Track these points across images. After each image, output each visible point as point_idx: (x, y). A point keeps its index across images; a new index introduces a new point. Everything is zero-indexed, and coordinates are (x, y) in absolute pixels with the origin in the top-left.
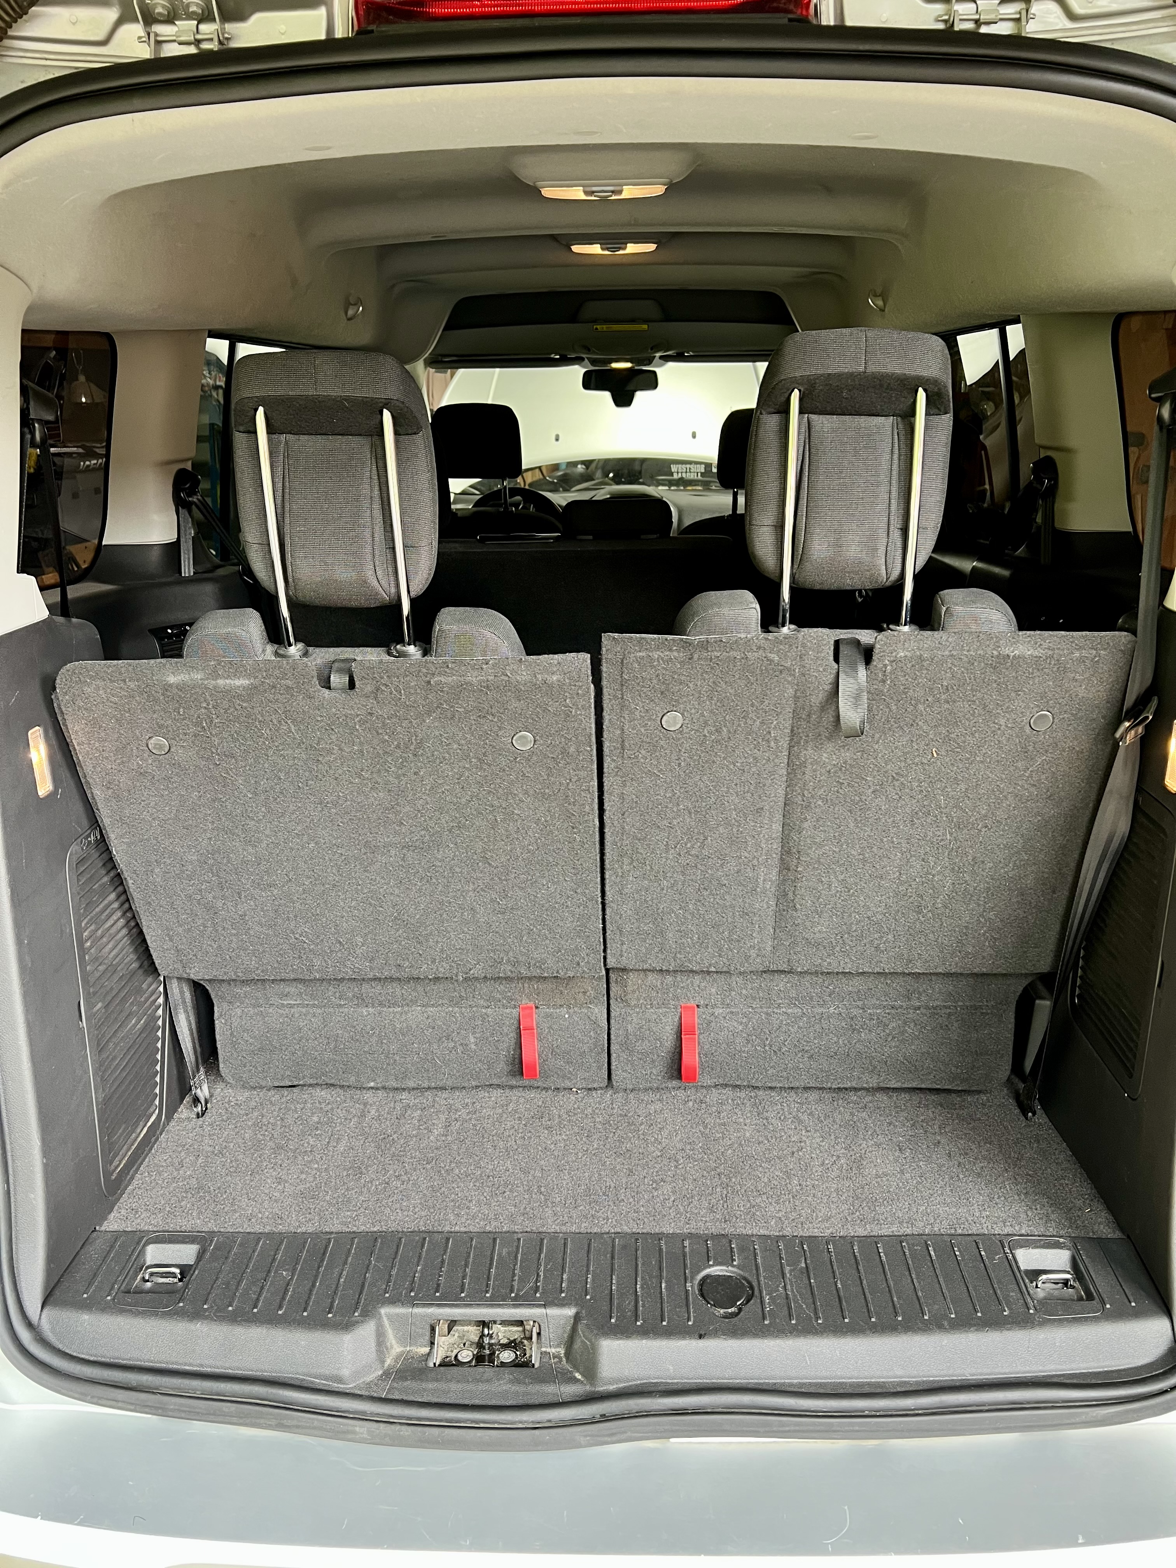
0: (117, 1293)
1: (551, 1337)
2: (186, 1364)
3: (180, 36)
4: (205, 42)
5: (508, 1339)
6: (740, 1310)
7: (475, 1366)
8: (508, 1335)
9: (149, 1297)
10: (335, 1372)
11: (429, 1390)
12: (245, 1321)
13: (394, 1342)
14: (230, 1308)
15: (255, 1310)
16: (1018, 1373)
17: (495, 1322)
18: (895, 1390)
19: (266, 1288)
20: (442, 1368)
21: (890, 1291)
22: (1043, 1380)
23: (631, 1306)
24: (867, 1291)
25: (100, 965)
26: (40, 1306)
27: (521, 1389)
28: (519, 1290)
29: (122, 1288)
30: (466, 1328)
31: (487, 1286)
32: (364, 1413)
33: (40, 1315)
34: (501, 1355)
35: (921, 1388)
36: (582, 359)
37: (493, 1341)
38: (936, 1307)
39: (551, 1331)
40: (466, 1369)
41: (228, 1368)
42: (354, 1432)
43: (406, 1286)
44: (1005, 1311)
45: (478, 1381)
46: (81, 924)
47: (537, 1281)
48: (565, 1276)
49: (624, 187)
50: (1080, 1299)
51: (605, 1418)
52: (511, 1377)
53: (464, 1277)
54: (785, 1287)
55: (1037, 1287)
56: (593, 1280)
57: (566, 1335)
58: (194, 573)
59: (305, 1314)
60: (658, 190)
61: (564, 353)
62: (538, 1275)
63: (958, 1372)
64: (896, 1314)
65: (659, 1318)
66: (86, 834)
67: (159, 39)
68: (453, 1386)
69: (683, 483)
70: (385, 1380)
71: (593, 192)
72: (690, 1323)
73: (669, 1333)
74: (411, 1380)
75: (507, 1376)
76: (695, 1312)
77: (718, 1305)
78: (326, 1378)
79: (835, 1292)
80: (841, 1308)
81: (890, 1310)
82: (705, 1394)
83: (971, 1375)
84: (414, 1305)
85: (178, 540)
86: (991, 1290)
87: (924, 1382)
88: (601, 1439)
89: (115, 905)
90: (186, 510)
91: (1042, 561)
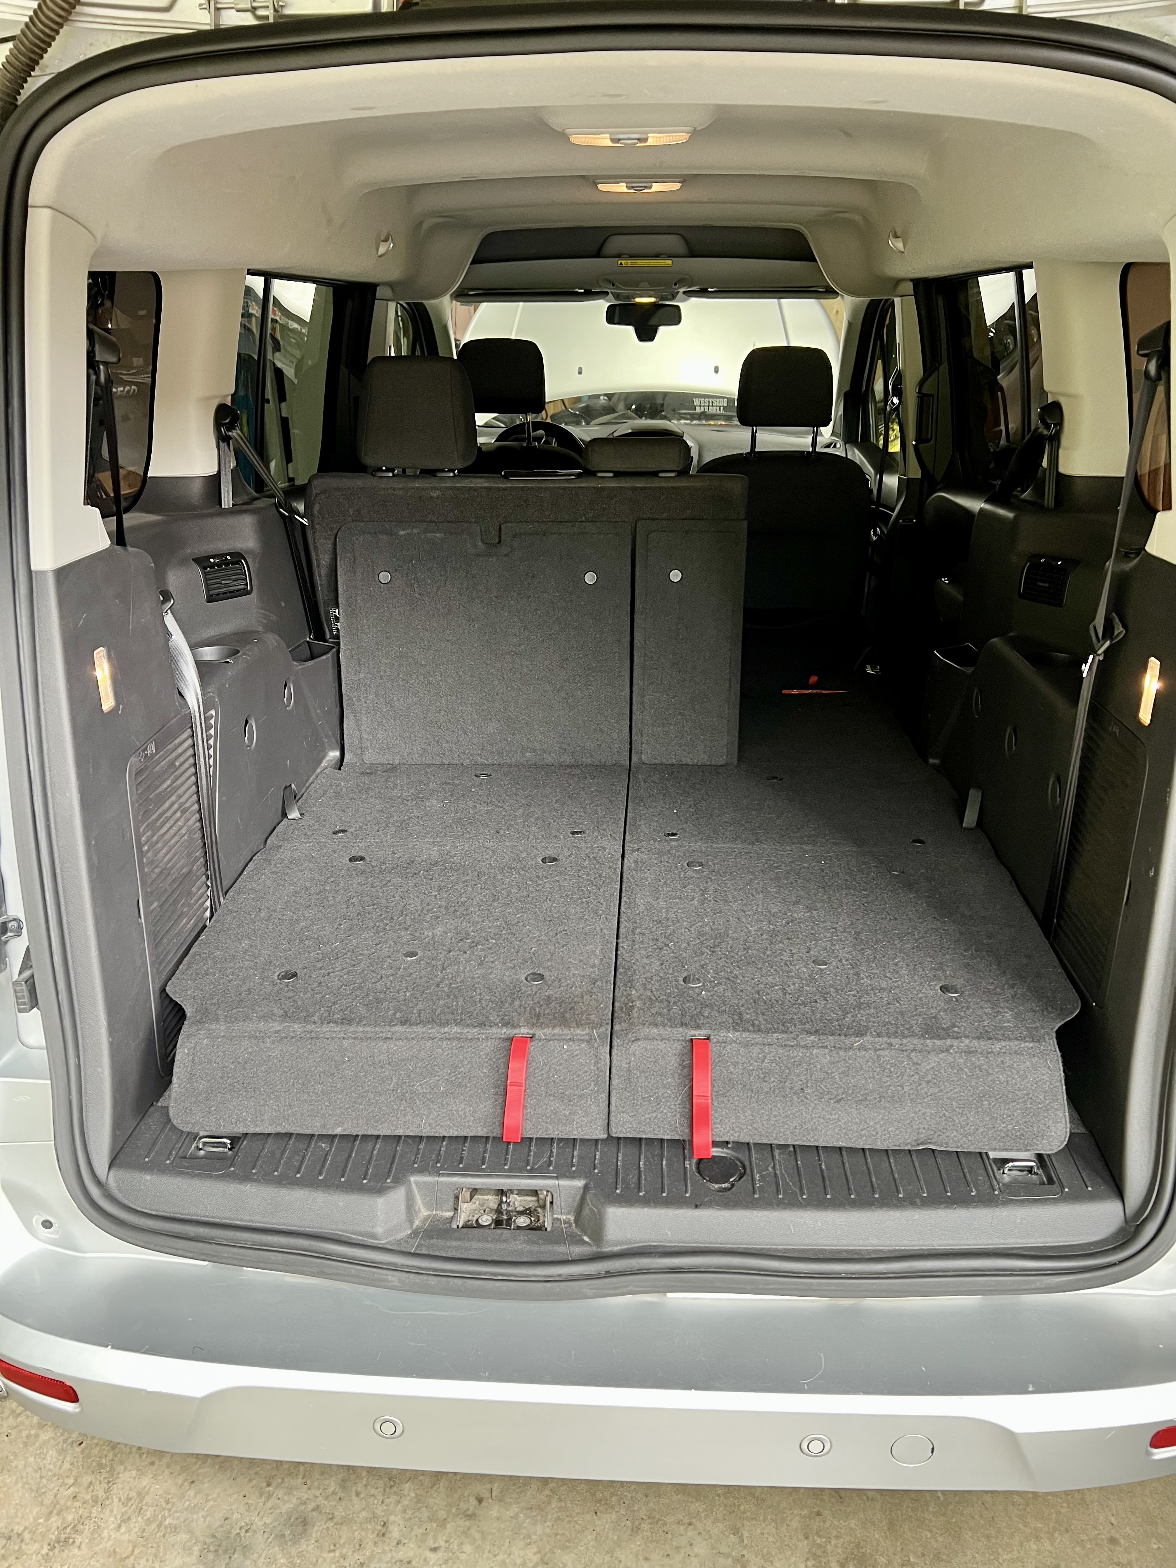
0: (175, 1158)
1: (562, 1205)
2: (237, 1219)
3: (238, 4)
4: (260, 10)
5: (524, 1207)
6: (733, 1185)
7: (494, 1229)
8: (524, 1203)
9: (203, 1162)
10: (370, 1230)
11: (453, 1247)
12: (289, 1184)
13: (421, 1206)
14: (276, 1173)
15: (298, 1176)
16: (981, 1245)
17: (512, 1191)
18: (869, 1257)
19: (307, 1157)
20: (464, 1230)
21: (869, 1173)
22: (1004, 1251)
23: (635, 1179)
24: (848, 1172)
25: (156, 867)
26: (107, 1167)
27: (535, 1248)
28: (534, 1164)
29: (179, 1154)
30: (486, 1197)
31: (506, 1159)
32: (395, 1264)
33: (108, 1175)
34: (517, 1220)
35: (893, 1255)
36: (607, 293)
37: (510, 1209)
38: (910, 1188)
39: (562, 1200)
40: (487, 1231)
41: (274, 1224)
42: (387, 1281)
43: (433, 1158)
44: (973, 1192)
45: (496, 1241)
46: (139, 829)
47: (550, 1156)
48: (576, 1153)
49: (649, 135)
50: (1042, 1183)
51: (609, 1274)
52: (526, 1238)
53: (485, 1152)
54: (774, 1168)
55: (1003, 1172)
56: (601, 1157)
57: (575, 1204)
58: (234, 505)
59: (343, 1179)
60: (682, 137)
61: (588, 288)
62: (551, 1152)
63: (927, 1243)
64: (874, 1192)
65: (659, 1191)
66: (144, 747)
67: (219, 6)
68: (474, 1244)
69: (705, 417)
70: (414, 1237)
71: (620, 140)
72: (687, 1195)
73: (667, 1203)
74: (437, 1238)
75: (522, 1238)
76: (692, 1186)
77: (713, 1180)
78: (361, 1234)
79: (819, 1172)
80: (824, 1186)
81: (869, 1188)
82: (699, 1256)
83: (939, 1246)
84: (439, 1175)
85: (219, 472)
86: (962, 1175)
87: (896, 1250)
88: (606, 1292)
89: (168, 814)
90: (225, 444)
91: (1046, 505)
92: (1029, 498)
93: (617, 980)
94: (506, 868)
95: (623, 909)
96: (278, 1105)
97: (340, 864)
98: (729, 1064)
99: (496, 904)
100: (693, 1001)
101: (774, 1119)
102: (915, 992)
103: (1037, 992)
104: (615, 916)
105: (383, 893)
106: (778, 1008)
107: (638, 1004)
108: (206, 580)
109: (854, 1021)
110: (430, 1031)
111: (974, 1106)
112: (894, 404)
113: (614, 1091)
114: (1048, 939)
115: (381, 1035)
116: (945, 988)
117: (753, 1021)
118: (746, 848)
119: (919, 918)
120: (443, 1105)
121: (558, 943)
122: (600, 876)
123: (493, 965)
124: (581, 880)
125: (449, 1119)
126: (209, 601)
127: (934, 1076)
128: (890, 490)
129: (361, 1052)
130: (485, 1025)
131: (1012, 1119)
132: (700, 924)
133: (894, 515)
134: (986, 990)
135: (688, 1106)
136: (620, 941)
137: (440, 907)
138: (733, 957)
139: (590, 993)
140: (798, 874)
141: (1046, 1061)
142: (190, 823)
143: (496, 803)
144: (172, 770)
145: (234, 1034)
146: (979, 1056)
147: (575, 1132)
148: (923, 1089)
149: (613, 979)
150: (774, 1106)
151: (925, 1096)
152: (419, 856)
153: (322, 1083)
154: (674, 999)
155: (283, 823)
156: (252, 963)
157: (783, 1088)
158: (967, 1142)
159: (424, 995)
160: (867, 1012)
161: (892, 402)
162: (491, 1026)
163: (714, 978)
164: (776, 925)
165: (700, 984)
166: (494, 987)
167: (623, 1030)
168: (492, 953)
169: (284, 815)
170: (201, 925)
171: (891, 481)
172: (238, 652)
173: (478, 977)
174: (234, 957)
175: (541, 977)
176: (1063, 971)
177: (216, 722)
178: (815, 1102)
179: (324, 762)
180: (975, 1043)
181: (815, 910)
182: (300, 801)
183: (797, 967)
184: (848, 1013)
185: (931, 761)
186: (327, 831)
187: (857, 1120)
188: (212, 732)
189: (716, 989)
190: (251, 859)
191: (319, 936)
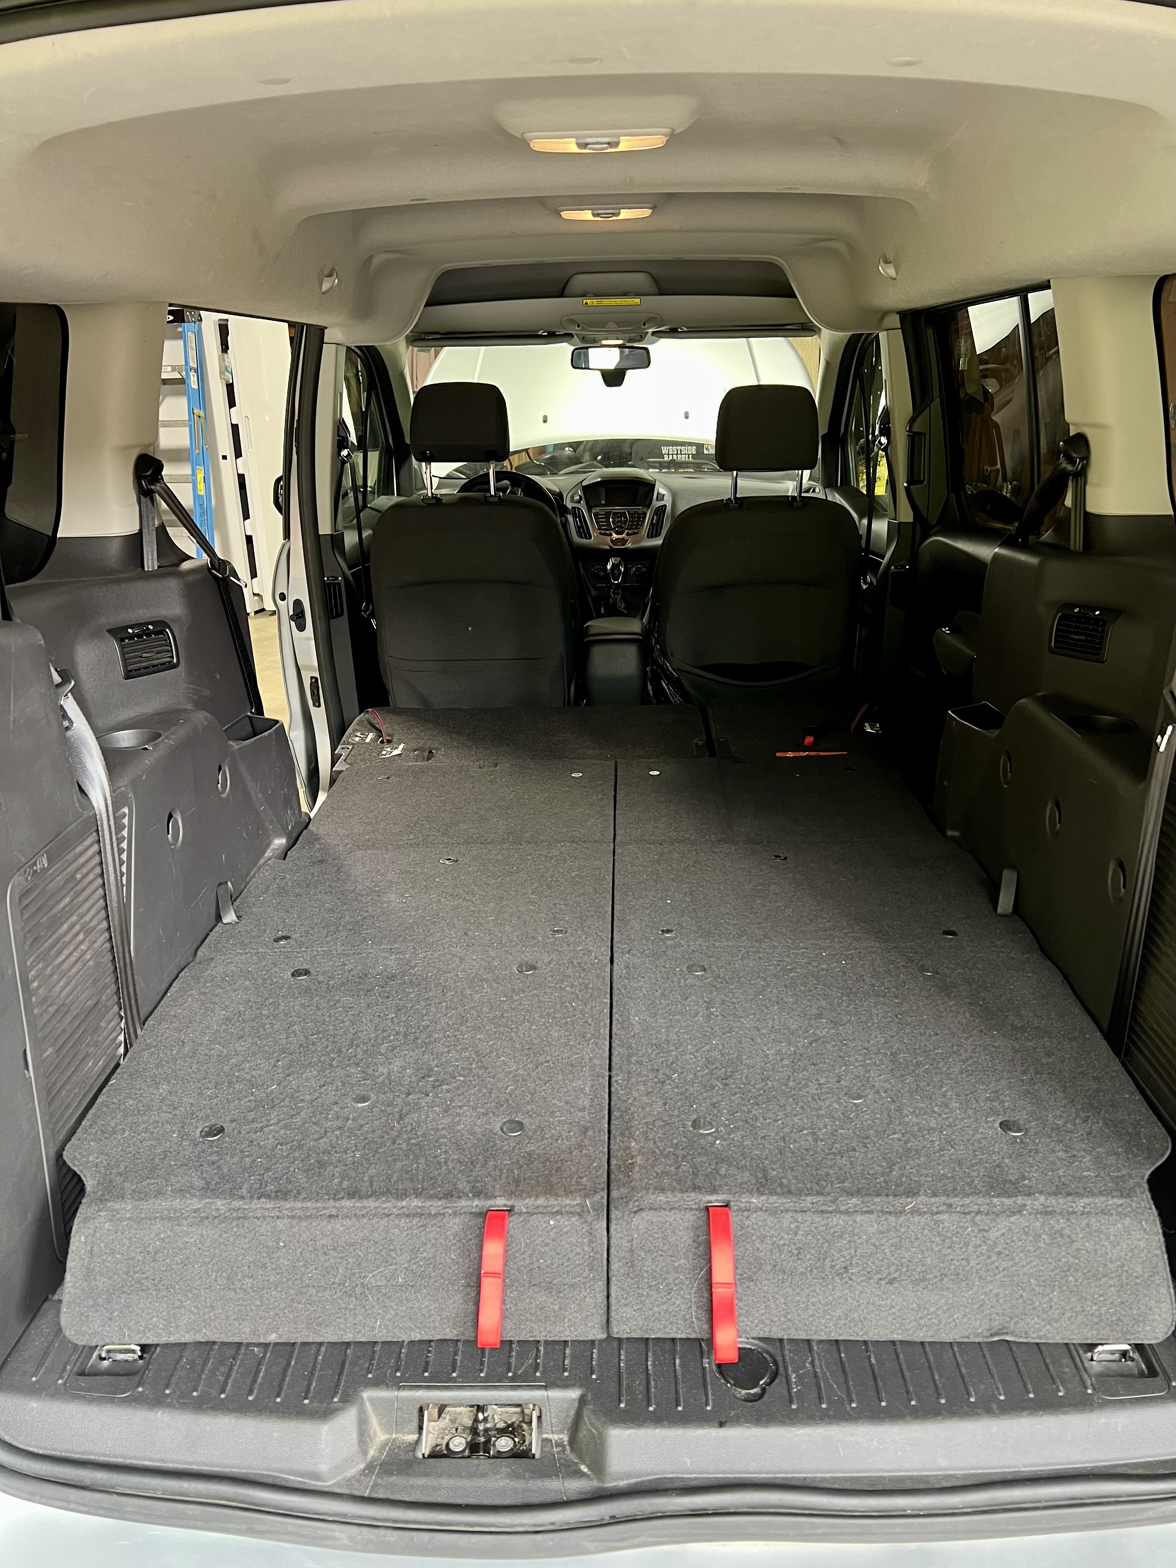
0: (69, 1375)
1: (553, 1422)
2: (145, 1459)
5: (505, 1422)
6: (764, 1391)
7: (469, 1457)
8: (505, 1418)
9: (105, 1379)
10: (313, 1467)
11: (417, 1486)
12: (211, 1408)
13: (378, 1429)
14: (195, 1394)
15: (223, 1396)
16: (1076, 1463)
17: (491, 1405)
18: (940, 1485)
19: (235, 1368)
20: (431, 1460)
21: (930, 1367)
22: (1104, 1471)
23: (642, 1388)
24: (904, 1367)
25: (50, 1005)
27: (519, 1484)
28: (517, 1368)
29: (75, 1369)
30: (458, 1410)
31: (482, 1363)
32: (344, 1515)
34: (497, 1443)
35: (969, 1482)
36: (571, 335)
37: (488, 1426)
38: (983, 1386)
39: (553, 1415)
40: (458, 1461)
42: (333, 1538)
43: (391, 1364)
44: (1060, 1391)
45: (472, 1475)
46: (26, 963)
47: (537, 1357)
48: (567, 1357)
49: (622, 138)
50: (1141, 1375)
51: (615, 1521)
52: (509, 1470)
53: (456, 1354)
54: (812, 1363)
55: (1092, 1360)
56: (599, 1356)
57: (570, 1420)
58: (159, 567)
59: (278, 1400)
60: (657, 141)
61: (552, 330)
62: (538, 1351)
63: (1010, 1463)
64: (939, 1396)
65: (674, 1402)
66: (31, 862)
68: (444, 1482)
69: (675, 465)
70: (368, 1474)
71: (587, 144)
72: (709, 1408)
73: (685, 1420)
74: (398, 1474)
75: (504, 1469)
76: (713, 1395)
77: (739, 1384)
78: (301, 1475)
79: (868, 1368)
80: (876, 1387)
81: (931, 1390)
82: (726, 1492)
83: (1025, 1466)
84: (399, 1388)
85: (141, 530)
86: (1044, 1367)
87: (972, 1475)
88: (610, 1544)
89: (67, 938)
90: (148, 499)
91: (1072, 547)
92: (1049, 541)
93: (612, 1127)
94: (476, 980)
95: (614, 1030)
96: (197, 1307)
97: (280, 981)
98: (754, 1238)
99: (464, 1028)
100: (706, 1154)
101: (813, 1308)
102: (971, 1133)
103: (1115, 1127)
104: (605, 1039)
105: (330, 1016)
106: (809, 1160)
107: (639, 1160)
108: (123, 654)
109: (902, 1175)
110: (384, 1206)
111: (1057, 1283)
112: (882, 444)
113: (614, 1279)
114: (1118, 1055)
115: (324, 1212)
116: (1007, 1125)
117: (780, 1179)
118: (754, 947)
119: (964, 1032)
120: (401, 1301)
121: (540, 1078)
122: (586, 987)
123: (461, 1112)
124: (564, 993)
125: (410, 1319)
126: (127, 677)
127: (1005, 1246)
128: (878, 535)
129: (300, 1236)
130: (452, 1196)
131: (1105, 1300)
132: (707, 1047)
133: (885, 562)
134: (1054, 1126)
135: (706, 1295)
136: (613, 1073)
137: (397, 1034)
138: (749, 1091)
139: (580, 1147)
140: (817, 978)
141: (1141, 1222)
142: (97, 944)
143: (464, 895)
144: (72, 885)
145: (143, 1216)
146: (1059, 1217)
147: (567, 1333)
148: (993, 1263)
149: (606, 1126)
150: (812, 1291)
151: (996, 1272)
152: (374, 968)
153: (252, 1276)
154: (683, 1152)
155: (217, 929)
156: (170, 1116)
157: (822, 1267)
158: (1052, 1330)
159: (378, 1156)
160: (917, 1161)
161: (880, 442)
162: (460, 1197)
163: (728, 1120)
164: (797, 1046)
165: (713, 1130)
166: (463, 1142)
167: (622, 1198)
168: (459, 1095)
169: (219, 918)
170: (112, 1065)
171: (880, 527)
172: (159, 735)
173: (443, 1129)
174: (149, 1108)
175: (520, 1126)
176: (1142, 1098)
177: (130, 821)
178: (862, 1284)
179: (269, 851)
180: (1052, 1201)
181: (841, 1025)
182: (238, 900)
183: (827, 1103)
184: (894, 1164)
185: (950, 833)
186: (268, 937)
187: (914, 1305)
188: (125, 833)
189: (732, 1136)
190: (177, 976)
191: (253, 1076)
